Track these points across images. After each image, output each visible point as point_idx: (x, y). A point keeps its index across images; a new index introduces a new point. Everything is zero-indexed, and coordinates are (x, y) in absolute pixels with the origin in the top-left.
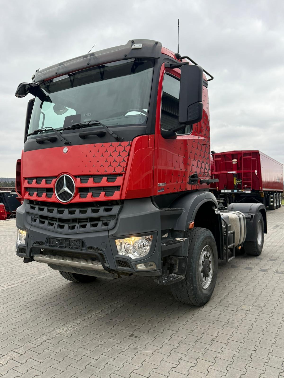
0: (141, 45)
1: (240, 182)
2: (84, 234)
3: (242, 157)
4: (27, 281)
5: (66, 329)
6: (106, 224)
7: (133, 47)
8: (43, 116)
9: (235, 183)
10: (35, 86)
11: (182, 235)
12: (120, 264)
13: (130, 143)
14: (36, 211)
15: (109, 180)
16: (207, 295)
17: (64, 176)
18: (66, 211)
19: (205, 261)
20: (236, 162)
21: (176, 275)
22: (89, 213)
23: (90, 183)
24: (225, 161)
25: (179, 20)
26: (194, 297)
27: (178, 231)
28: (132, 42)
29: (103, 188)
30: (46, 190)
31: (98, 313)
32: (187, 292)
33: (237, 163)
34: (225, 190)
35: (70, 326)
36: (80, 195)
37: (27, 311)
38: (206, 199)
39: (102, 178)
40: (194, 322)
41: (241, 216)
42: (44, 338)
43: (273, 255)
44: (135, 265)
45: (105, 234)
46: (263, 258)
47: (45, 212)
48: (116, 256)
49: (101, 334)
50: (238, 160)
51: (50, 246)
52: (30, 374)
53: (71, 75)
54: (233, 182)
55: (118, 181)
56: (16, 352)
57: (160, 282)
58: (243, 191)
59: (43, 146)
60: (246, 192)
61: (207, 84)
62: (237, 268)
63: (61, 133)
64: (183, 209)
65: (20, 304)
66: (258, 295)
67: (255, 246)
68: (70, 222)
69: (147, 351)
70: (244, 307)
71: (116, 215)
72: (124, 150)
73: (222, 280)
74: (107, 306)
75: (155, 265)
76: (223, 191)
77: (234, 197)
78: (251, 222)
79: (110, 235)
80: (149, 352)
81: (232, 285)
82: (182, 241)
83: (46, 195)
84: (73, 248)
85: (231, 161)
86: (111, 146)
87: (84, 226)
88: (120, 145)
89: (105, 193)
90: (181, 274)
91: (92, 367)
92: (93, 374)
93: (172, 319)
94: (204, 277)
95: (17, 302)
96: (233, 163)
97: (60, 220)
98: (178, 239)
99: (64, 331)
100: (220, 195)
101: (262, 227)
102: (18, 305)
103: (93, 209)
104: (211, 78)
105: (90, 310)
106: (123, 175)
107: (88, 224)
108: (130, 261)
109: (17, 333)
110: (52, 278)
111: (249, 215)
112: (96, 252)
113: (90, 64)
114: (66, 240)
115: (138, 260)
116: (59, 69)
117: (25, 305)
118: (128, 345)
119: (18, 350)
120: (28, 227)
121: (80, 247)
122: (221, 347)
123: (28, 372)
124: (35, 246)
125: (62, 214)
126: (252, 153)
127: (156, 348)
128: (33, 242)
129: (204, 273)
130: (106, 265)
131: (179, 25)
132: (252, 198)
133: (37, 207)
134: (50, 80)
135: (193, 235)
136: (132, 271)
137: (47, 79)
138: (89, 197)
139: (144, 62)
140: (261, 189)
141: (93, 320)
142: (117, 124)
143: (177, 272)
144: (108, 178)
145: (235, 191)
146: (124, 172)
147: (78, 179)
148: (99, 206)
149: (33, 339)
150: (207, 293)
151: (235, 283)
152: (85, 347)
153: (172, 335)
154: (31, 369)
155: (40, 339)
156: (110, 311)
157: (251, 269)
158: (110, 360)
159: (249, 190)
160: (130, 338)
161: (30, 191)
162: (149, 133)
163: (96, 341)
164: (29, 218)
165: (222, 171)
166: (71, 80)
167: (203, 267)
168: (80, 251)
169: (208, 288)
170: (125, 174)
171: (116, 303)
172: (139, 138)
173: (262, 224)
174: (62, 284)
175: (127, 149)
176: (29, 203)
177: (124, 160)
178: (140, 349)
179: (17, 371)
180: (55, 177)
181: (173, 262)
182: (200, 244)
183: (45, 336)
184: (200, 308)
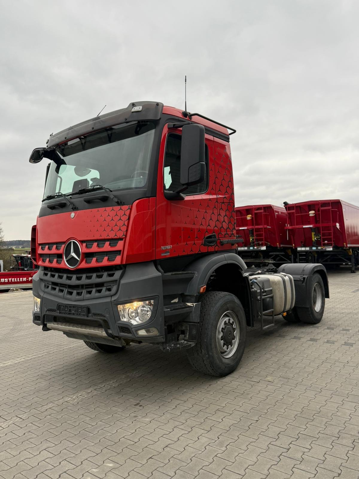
0: (141, 107)
1: (319, 237)
2: (90, 300)
3: (320, 208)
4: (53, 351)
5: (74, 397)
6: (109, 290)
7: (133, 110)
8: (60, 180)
9: (313, 239)
10: (50, 150)
11: (193, 299)
12: (122, 330)
13: (130, 207)
14: (48, 278)
15: (111, 244)
16: (228, 364)
17: (71, 242)
18: (74, 277)
19: (226, 328)
20: (314, 213)
21: (186, 342)
22: (95, 279)
23: (94, 248)
24: (301, 213)
25: (186, 76)
26: (211, 366)
27: (190, 296)
28: (133, 105)
29: (107, 253)
30: (56, 256)
31: (112, 383)
32: (203, 361)
33: (314, 215)
34: (302, 247)
35: (80, 394)
36: (86, 260)
37: (43, 380)
38: (226, 260)
39: (105, 243)
40: (207, 393)
41: (286, 278)
42: (50, 405)
43: (335, 323)
44: (136, 331)
45: (108, 300)
46: (321, 327)
47: (56, 279)
48: (118, 322)
49: (107, 402)
50: (315, 212)
51: (60, 313)
52: (26, 436)
53: (82, 138)
54: (311, 238)
55: (120, 245)
56: (19, 418)
57: (164, 349)
58: (324, 249)
59: (54, 211)
60: (327, 250)
61: (228, 139)
62: (284, 337)
63: (71, 198)
64: (195, 272)
65: (39, 374)
66: (291, 366)
67: (310, 312)
68: (79, 288)
69: (146, 419)
70: (269, 378)
71: (117, 280)
72: (125, 214)
73: (260, 351)
74: (124, 376)
75: (157, 331)
76: (299, 249)
77: (316, 255)
78: (303, 285)
79: (112, 301)
80: (148, 420)
81: (268, 356)
82: (192, 306)
83: (57, 261)
84: (80, 315)
85: (307, 214)
86: (113, 210)
87: (90, 292)
88: (121, 209)
89: (108, 258)
90: (192, 341)
91: (86, 432)
92: (84, 438)
93: (185, 389)
94: (225, 345)
95: (36, 371)
96: (310, 216)
97: (70, 287)
98: (189, 304)
99: (72, 399)
100: (299, 254)
101: (322, 290)
102: (36, 375)
103: (98, 274)
104: (233, 131)
105: (106, 380)
106: (124, 239)
107: (94, 290)
108: (131, 327)
109: (27, 400)
110: (79, 348)
111: (301, 277)
112: (100, 319)
113: (94, 128)
114: (74, 306)
115: (139, 326)
116: (68, 134)
117: (43, 374)
118: (129, 413)
119: (22, 415)
120: (42, 294)
121: (86, 314)
122: (223, 417)
123: (25, 435)
124: (48, 313)
125: (71, 280)
126: (331, 203)
127: (156, 416)
128: (46, 309)
129: (224, 341)
130: (110, 331)
131: (186, 82)
132: (338, 257)
133: (49, 274)
134: (65, 143)
135: (211, 300)
136: (133, 337)
137: (61, 142)
138: (93, 263)
139: (147, 124)
140: (345, 245)
141: (104, 390)
142: (119, 187)
143: (188, 339)
144: (111, 242)
145: (314, 248)
146: (124, 237)
147: (84, 244)
148: (104, 271)
149: (40, 406)
150: (230, 363)
151: (273, 353)
152: (86, 414)
153: (179, 404)
154: (28, 433)
155: (46, 406)
156: (125, 381)
157: (299, 338)
158: (106, 427)
159: (330, 247)
160: (134, 406)
161: (44, 257)
162: (150, 196)
163: (100, 409)
164: (43, 285)
165: (297, 225)
166: (82, 144)
167: (223, 334)
168: (86, 318)
169: (232, 357)
170: (126, 238)
171: (134, 373)
172: (138, 202)
173: (321, 287)
174: (88, 354)
175: (128, 213)
176: (43, 269)
177: (124, 225)
178: (140, 417)
179: (15, 434)
180: (63, 243)
181: (184, 328)
182: (218, 310)
183: (52, 404)
184: (221, 379)
